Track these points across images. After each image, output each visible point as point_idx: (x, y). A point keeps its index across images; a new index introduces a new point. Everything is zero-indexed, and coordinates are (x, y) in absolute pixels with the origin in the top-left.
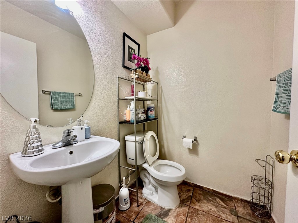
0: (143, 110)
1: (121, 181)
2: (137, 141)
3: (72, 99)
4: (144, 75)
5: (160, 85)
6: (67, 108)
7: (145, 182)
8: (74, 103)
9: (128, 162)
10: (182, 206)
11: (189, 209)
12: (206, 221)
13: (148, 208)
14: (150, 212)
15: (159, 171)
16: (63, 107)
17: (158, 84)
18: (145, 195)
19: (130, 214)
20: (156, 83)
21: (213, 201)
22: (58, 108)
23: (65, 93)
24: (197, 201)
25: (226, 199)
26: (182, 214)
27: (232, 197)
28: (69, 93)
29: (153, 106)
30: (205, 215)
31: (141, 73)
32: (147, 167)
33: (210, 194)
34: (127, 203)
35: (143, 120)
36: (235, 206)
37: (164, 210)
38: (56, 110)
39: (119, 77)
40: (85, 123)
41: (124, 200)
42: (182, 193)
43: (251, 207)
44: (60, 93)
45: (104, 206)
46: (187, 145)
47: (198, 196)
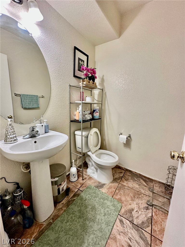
0: (89, 112)
1: (71, 163)
2: (83, 135)
3: (36, 100)
4: (91, 83)
5: (104, 91)
6: (33, 107)
7: (89, 165)
8: (38, 103)
9: (77, 150)
10: (114, 182)
11: (119, 184)
12: (130, 193)
13: (90, 181)
14: (91, 184)
15: (99, 158)
16: (30, 107)
17: (103, 90)
18: (89, 173)
19: (77, 184)
20: (101, 89)
21: (137, 181)
22: (27, 107)
23: (31, 95)
24: (125, 180)
25: (147, 180)
26: (113, 187)
27: (152, 179)
28: (35, 96)
29: (98, 109)
30: (129, 189)
31: (88, 82)
32: (90, 155)
33: (136, 176)
34: (75, 177)
35: (89, 120)
36: (153, 186)
37: (101, 184)
38: (25, 109)
39: (70, 86)
40: (44, 122)
41: (73, 175)
42: (115, 174)
43: (166, 187)
44: (28, 95)
45: (58, 177)
46: (122, 140)
47: (127, 177)
